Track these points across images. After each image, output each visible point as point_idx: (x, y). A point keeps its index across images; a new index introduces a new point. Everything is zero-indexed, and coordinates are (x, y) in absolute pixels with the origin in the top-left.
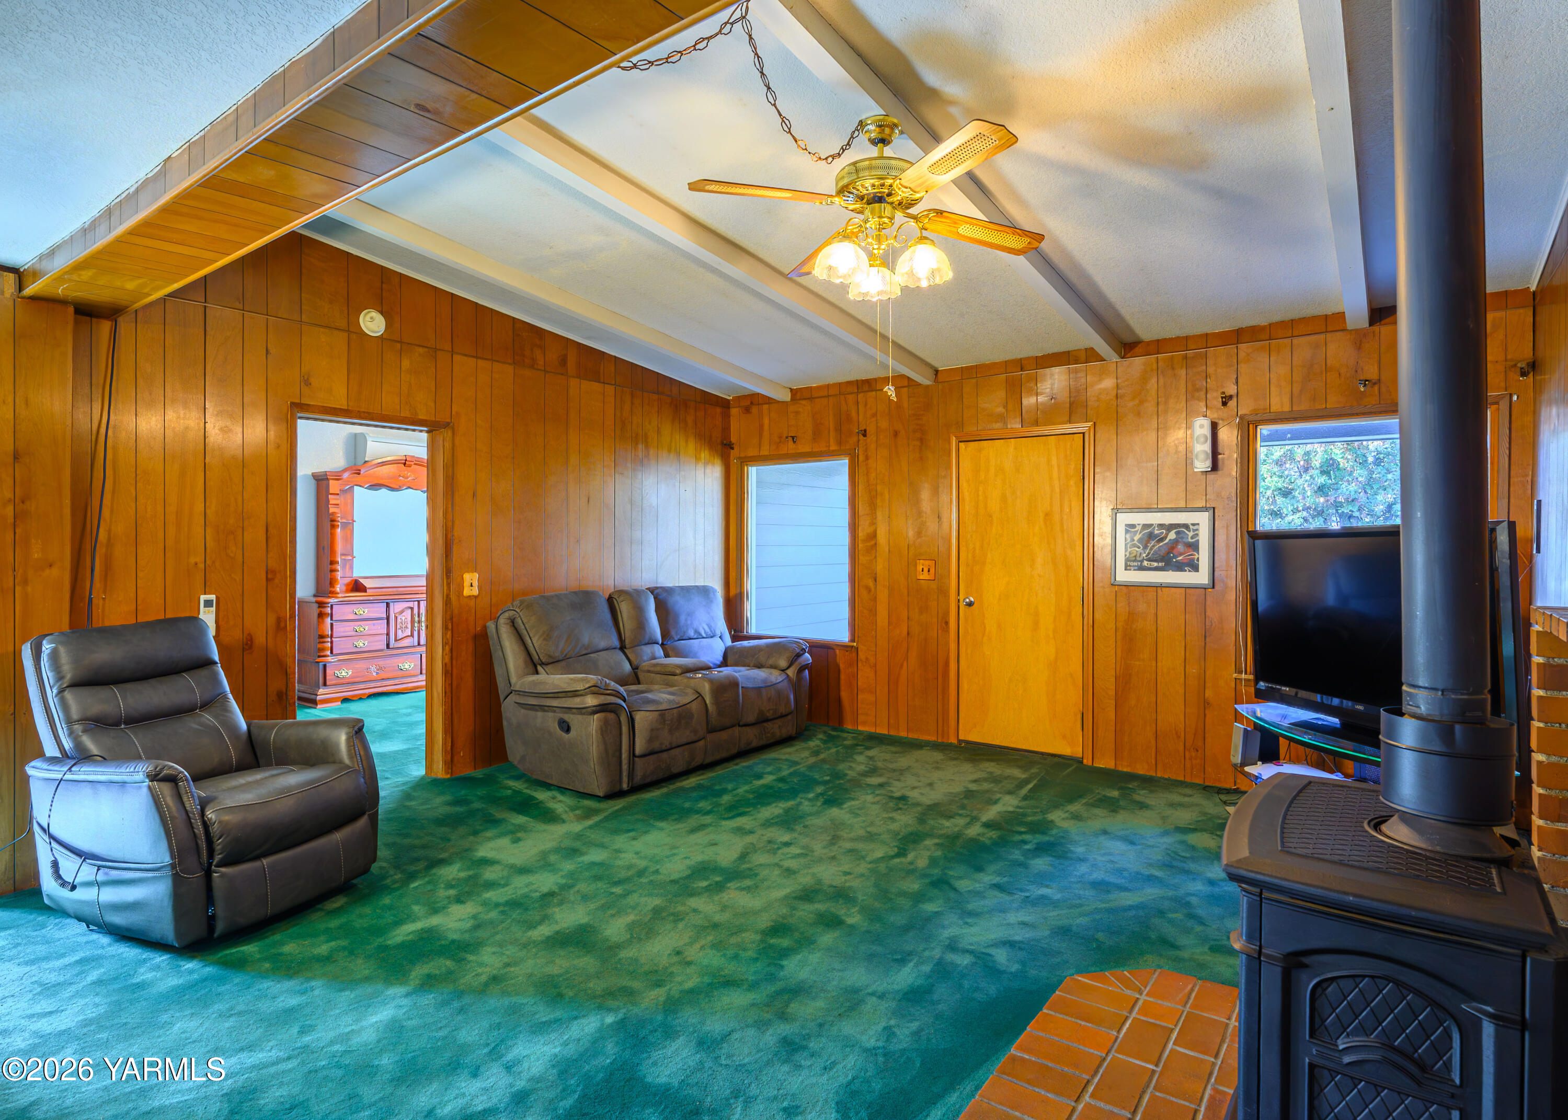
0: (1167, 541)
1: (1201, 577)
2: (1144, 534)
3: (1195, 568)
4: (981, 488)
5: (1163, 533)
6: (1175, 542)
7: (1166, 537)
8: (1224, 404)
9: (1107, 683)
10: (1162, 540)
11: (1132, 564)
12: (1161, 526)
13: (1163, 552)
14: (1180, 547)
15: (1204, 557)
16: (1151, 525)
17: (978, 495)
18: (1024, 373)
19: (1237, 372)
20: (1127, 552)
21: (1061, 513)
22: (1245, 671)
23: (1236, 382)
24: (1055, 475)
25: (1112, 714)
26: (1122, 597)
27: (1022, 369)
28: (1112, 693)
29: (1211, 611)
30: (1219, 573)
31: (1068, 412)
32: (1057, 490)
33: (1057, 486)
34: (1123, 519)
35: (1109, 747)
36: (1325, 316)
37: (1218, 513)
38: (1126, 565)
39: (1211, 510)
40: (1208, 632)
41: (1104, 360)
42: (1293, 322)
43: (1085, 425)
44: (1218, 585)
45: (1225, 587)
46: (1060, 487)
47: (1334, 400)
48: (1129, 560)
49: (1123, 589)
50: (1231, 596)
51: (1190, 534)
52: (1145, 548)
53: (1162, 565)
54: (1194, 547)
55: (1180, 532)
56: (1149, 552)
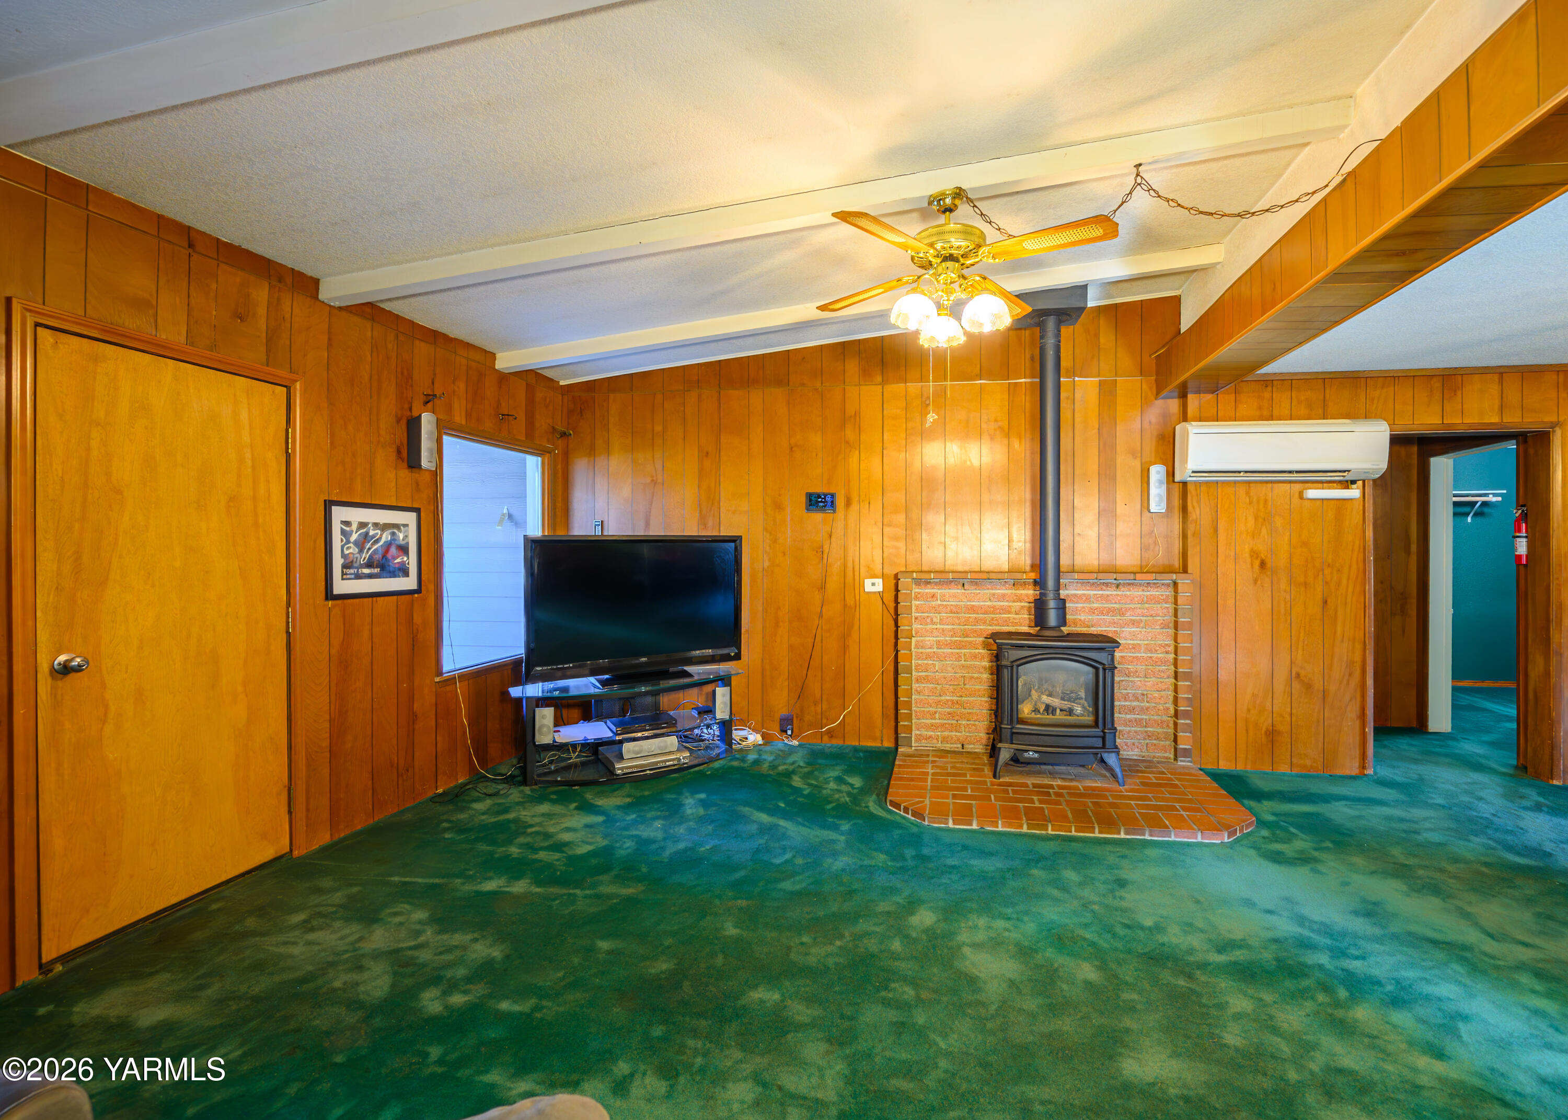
0: (381, 543)
1: (409, 583)
2: (360, 535)
3: (406, 573)
5: (377, 534)
6: (388, 545)
7: (380, 538)
8: (435, 404)
9: (321, 730)
10: (377, 541)
11: (348, 572)
12: (376, 525)
13: (378, 557)
14: (393, 550)
15: (411, 562)
16: (367, 525)
18: (195, 257)
19: (435, 374)
20: (343, 556)
21: (254, 499)
22: (439, 673)
23: (433, 383)
24: (246, 438)
25: (326, 771)
26: (337, 611)
27: (191, 246)
28: (326, 744)
29: (417, 619)
30: (424, 578)
31: (264, 349)
32: (249, 463)
33: (248, 455)
34: (339, 514)
35: (326, 815)
36: (485, 351)
37: (422, 514)
38: (343, 574)
39: (417, 510)
40: (414, 642)
41: (316, 298)
42: (468, 346)
43: (292, 376)
44: (423, 588)
45: (428, 591)
46: (253, 459)
47: (488, 425)
48: (345, 566)
49: (339, 602)
50: (431, 600)
51: (401, 536)
52: (361, 551)
53: (376, 570)
54: (404, 549)
55: (393, 534)
56: (365, 556)
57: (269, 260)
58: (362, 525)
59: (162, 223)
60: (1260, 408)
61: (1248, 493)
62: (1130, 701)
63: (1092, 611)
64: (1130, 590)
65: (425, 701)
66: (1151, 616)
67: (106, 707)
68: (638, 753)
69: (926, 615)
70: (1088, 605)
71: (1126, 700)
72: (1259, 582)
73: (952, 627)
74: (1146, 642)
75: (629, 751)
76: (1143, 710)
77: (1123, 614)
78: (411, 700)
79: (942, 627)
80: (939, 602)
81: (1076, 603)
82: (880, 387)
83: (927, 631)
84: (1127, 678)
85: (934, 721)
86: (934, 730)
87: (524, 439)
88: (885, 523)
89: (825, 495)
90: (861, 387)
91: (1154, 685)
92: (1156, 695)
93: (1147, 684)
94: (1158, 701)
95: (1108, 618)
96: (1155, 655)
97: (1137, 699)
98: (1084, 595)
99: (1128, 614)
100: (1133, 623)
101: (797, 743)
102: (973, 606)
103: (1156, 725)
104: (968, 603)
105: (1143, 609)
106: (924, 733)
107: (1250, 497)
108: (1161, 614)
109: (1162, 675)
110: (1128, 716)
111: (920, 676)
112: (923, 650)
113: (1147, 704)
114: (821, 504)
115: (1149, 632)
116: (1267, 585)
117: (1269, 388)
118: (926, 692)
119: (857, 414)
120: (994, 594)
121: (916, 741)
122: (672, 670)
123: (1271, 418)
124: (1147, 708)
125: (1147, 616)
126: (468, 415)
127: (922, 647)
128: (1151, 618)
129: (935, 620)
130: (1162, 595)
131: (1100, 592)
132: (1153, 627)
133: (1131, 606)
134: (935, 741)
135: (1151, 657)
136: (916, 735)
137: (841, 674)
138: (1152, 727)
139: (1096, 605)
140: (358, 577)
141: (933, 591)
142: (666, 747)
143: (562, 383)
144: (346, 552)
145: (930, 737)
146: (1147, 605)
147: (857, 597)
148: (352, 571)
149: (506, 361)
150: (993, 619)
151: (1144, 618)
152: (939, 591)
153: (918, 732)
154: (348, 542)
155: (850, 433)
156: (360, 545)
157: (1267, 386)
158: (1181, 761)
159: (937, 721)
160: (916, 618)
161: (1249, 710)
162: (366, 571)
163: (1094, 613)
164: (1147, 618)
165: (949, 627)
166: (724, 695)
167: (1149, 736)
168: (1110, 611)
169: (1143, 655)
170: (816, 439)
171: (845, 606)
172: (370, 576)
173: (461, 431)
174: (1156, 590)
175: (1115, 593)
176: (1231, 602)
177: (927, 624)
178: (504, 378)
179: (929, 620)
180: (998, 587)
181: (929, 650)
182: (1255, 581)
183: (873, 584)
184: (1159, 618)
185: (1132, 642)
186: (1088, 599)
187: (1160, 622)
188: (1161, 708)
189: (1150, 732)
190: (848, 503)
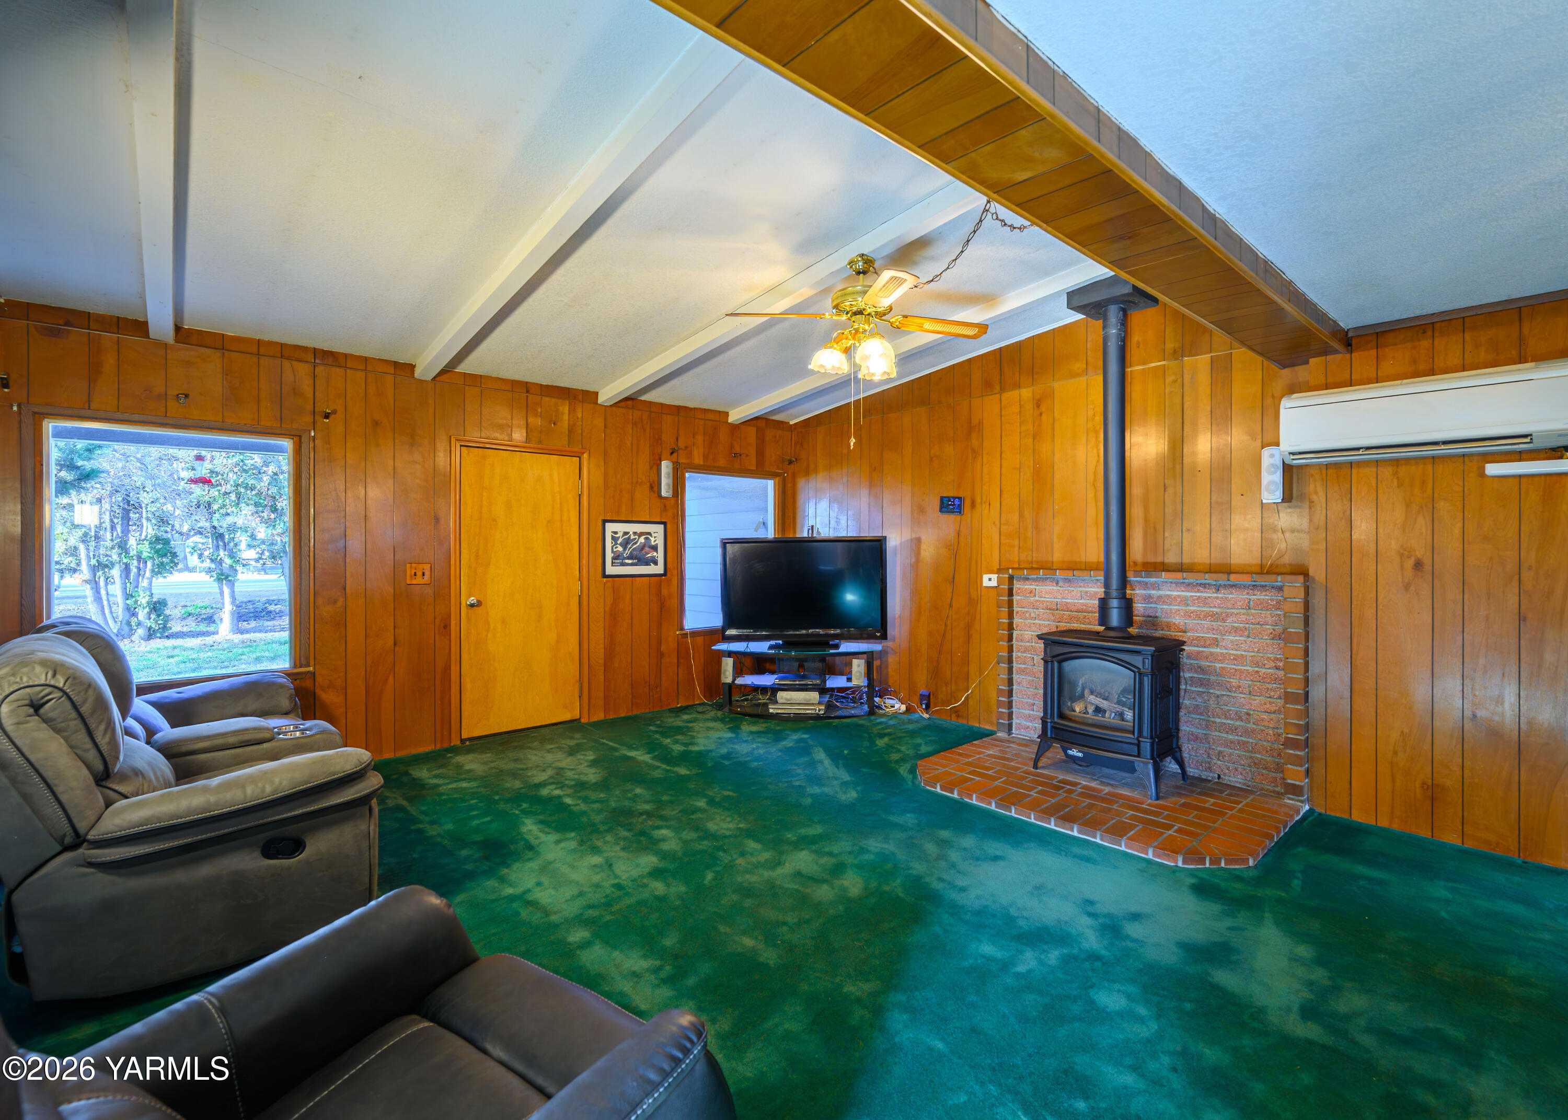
0: (638, 544)
1: (659, 569)
2: (624, 539)
3: (656, 563)
4: (485, 494)
5: (636, 538)
6: (643, 545)
7: (638, 541)
8: (672, 453)
9: (599, 654)
10: (636, 543)
11: (616, 561)
12: (635, 533)
13: (636, 552)
14: (647, 549)
15: (660, 556)
16: (628, 533)
17: (482, 500)
18: (530, 396)
19: (678, 434)
20: (613, 551)
21: (561, 521)
22: (682, 629)
23: (677, 440)
24: (557, 489)
25: (602, 678)
26: (609, 585)
27: (528, 392)
28: (602, 661)
29: (665, 592)
30: (669, 566)
31: (567, 438)
32: (558, 501)
33: (558, 498)
34: (610, 527)
35: (601, 702)
36: (720, 412)
37: (669, 526)
38: (612, 563)
39: (665, 523)
40: (662, 606)
41: (597, 403)
42: (705, 411)
43: (583, 450)
44: (668, 574)
45: (672, 575)
46: (560, 499)
47: (722, 462)
48: (613, 558)
49: (610, 579)
50: (675, 581)
51: (653, 539)
52: (625, 549)
53: (635, 561)
54: (655, 548)
55: (647, 539)
56: (628, 552)
57: (569, 389)
58: (626, 533)
59: (514, 383)
60: (1414, 361)
61: (1395, 474)
62: (1232, 719)
63: (1188, 615)
64: (1232, 593)
65: (670, 645)
66: (1258, 624)
67: (489, 624)
68: (788, 700)
69: (1026, 610)
70: (1184, 608)
71: (1226, 718)
72: (1412, 588)
73: (1048, 623)
74: (1253, 654)
75: (782, 698)
76: (1248, 732)
77: (1224, 620)
78: (659, 643)
79: (1040, 622)
80: (1037, 598)
81: (1170, 604)
82: (998, 396)
83: (1025, 625)
84: (1229, 693)
85: (1032, 712)
86: (1031, 721)
87: (754, 468)
88: (1002, 522)
89: (954, 498)
90: (984, 398)
91: (1261, 705)
92: (1265, 716)
93: (1252, 702)
94: (1266, 723)
95: (1207, 623)
96: (1264, 670)
97: (1240, 719)
98: (1179, 596)
99: (1230, 620)
100: (1236, 630)
101: (928, 716)
102: (1067, 603)
103: (1264, 752)
104: (1064, 600)
105: (1248, 614)
106: (1024, 723)
107: (1398, 478)
108: (1270, 622)
109: (1272, 694)
110: (1231, 737)
111: (1019, 668)
112: (1023, 644)
113: (1254, 726)
114: (951, 507)
115: (1255, 643)
116: (1426, 591)
117: (1429, 333)
118: (1025, 683)
119: (981, 423)
120: (1086, 592)
121: (1016, 730)
122: (831, 643)
123: (1431, 372)
124: (1253, 731)
125: (1252, 624)
126: (706, 457)
127: (1022, 641)
128: (1258, 626)
129: (1033, 615)
130: (1272, 600)
131: (1198, 594)
132: (1261, 636)
133: (1233, 611)
134: (1032, 732)
135: (1258, 672)
136: (1016, 723)
137: (966, 661)
138: (1260, 753)
139: (1192, 608)
140: (623, 564)
141: (1031, 587)
142: (810, 700)
143: (792, 423)
144: (615, 550)
145: (1028, 727)
146: (1253, 611)
147: (979, 592)
148: (618, 561)
149: (735, 416)
150: (1085, 617)
151: (1251, 626)
152: (1037, 588)
153: (1018, 721)
154: (616, 544)
155: (975, 442)
156: (625, 544)
157: (1424, 332)
158: (1289, 799)
159: (1035, 713)
160: (1017, 613)
161: (1395, 753)
162: (630, 561)
163: (1190, 617)
164: (1253, 626)
165: (1046, 623)
166: (859, 666)
167: (1255, 764)
168: (1207, 615)
169: (1249, 668)
170: (949, 450)
171: (970, 598)
172: (632, 564)
173: (699, 469)
174: (1264, 593)
175: (1215, 595)
176: (1369, 613)
177: (1026, 619)
178: (735, 428)
179: (1027, 615)
180: (1090, 585)
181: (1028, 644)
182: (1407, 587)
183: (990, 580)
184: (1268, 627)
185: (1234, 652)
186: (1184, 601)
187: (1269, 632)
188: (1271, 732)
189: (1257, 758)
190: (973, 505)
